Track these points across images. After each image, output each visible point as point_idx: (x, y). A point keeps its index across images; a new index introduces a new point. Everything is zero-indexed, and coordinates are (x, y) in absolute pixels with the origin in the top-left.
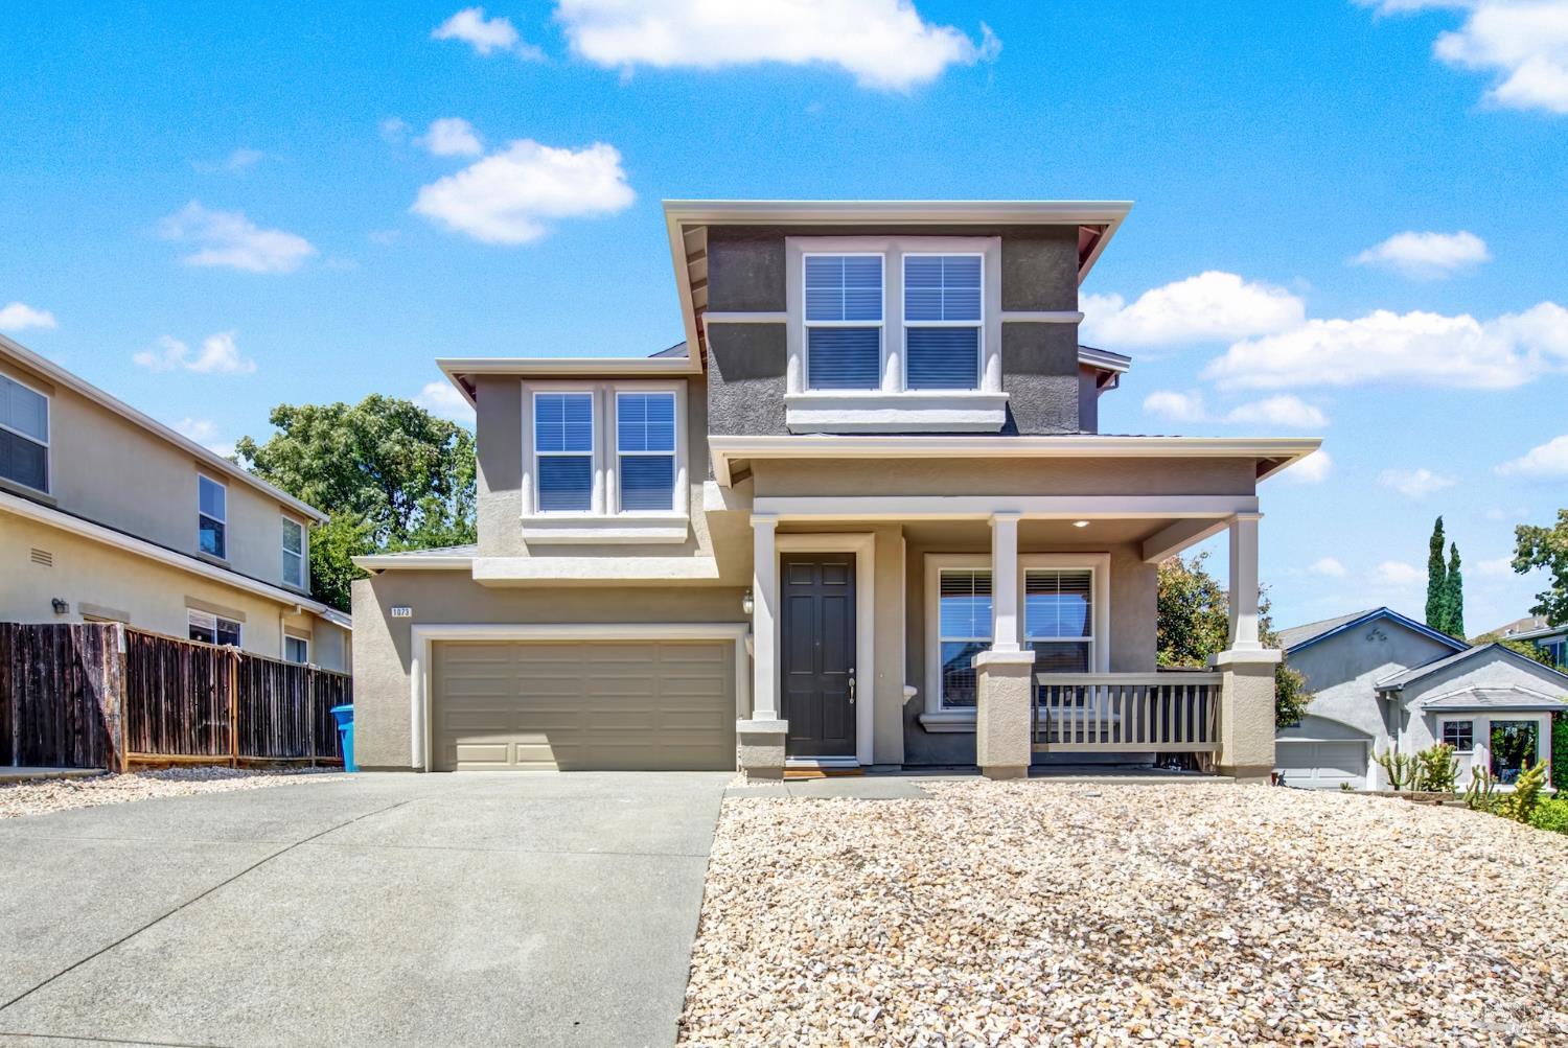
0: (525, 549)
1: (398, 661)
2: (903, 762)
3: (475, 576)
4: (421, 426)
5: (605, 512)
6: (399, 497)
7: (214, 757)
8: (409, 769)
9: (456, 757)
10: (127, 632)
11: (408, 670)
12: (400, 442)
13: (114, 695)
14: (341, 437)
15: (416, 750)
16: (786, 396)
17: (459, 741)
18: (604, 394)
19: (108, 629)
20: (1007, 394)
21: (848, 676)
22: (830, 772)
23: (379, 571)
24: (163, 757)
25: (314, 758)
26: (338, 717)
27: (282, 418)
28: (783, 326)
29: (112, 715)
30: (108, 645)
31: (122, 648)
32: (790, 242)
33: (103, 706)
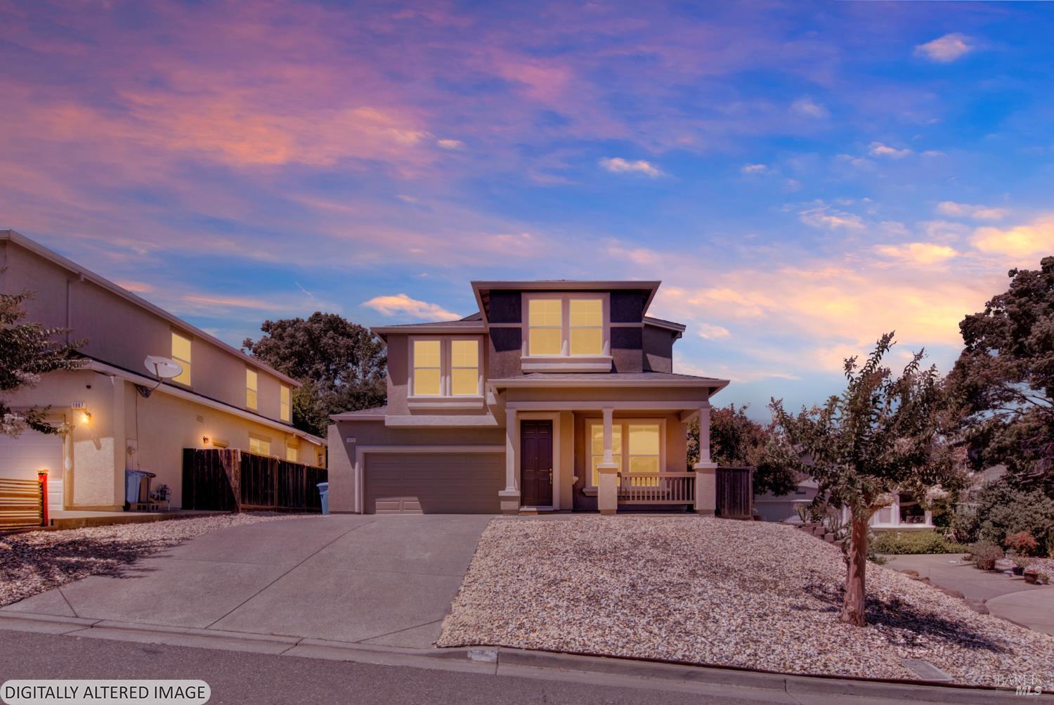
0: (409, 411)
1: (349, 462)
2: (572, 508)
3: (386, 424)
4: (344, 328)
5: (446, 395)
6: (332, 367)
7: (270, 507)
8: (353, 513)
9: (375, 507)
10: (241, 452)
11: (354, 467)
12: (333, 338)
13: (237, 480)
14: (301, 336)
15: (357, 505)
16: (521, 358)
17: (377, 500)
18: (446, 341)
19: (234, 451)
20: (612, 357)
21: (549, 472)
22: (540, 513)
23: (341, 421)
24: (252, 506)
25: (305, 508)
26: (320, 488)
27: (267, 327)
28: (520, 329)
29: (235, 488)
30: (234, 458)
31: (240, 460)
32: (524, 296)
33: (232, 484)
